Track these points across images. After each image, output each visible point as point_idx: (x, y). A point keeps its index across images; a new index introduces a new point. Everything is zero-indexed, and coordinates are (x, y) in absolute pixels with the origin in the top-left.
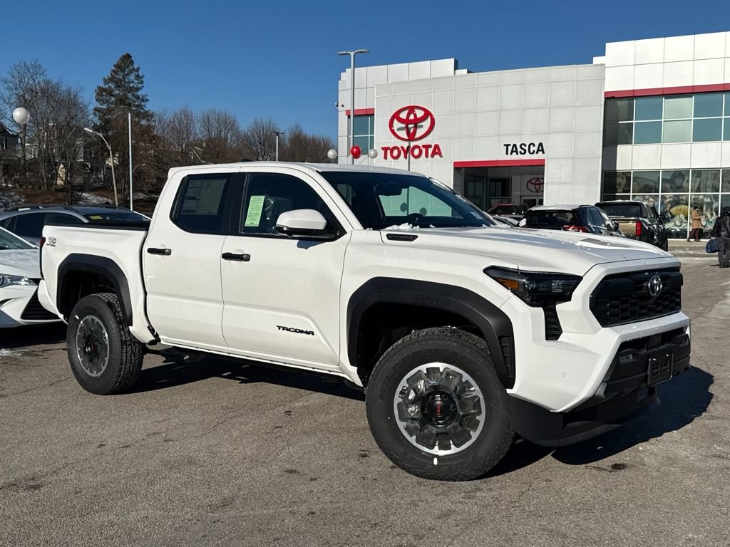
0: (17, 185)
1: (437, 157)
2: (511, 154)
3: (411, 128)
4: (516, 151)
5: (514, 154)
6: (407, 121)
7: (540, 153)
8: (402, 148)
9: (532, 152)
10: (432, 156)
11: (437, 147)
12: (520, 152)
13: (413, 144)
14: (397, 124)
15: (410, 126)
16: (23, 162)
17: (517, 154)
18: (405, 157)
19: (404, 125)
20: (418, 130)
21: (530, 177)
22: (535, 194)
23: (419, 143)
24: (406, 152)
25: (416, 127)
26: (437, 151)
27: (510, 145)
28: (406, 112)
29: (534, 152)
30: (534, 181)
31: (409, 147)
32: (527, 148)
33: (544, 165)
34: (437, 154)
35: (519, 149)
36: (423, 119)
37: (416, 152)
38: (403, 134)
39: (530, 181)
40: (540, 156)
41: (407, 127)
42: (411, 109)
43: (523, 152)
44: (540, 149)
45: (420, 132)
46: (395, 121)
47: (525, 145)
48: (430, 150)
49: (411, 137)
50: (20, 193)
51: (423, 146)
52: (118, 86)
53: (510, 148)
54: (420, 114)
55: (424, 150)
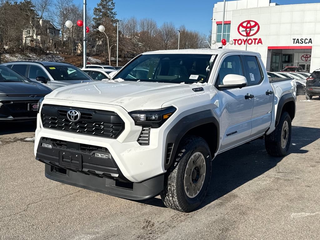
0: (61, 52)
1: (260, 44)
2: (296, 43)
3: (248, 31)
4: (299, 42)
5: (297, 43)
6: (246, 27)
7: (310, 43)
9: (306, 42)
10: (258, 43)
11: (260, 39)
12: (301, 43)
14: (241, 29)
15: (247, 30)
16: (62, 42)
17: (299, 43)
18: (245, 44)
19: (245, 29)
20: (251, 31)
21: (303, 54)
22: (305, 62)
23: (252, 38)
24: (245, 42)
25: (250, 30)
26: (260, 41)
27: (295, 39)
28: (246, 23)
29: (307, 43)
30: (305, 56)
32: (304, 41)
33: (311, 49)
34: (260, 42)
35: (300, 41)
36: (254, 26)
37: (250, 42)
38: (244, 33)
39: (303, 56)
40: (310, 45)
41: (246, 30)
42: (249, 22)
43: (302, 42)
44: (310, 41)
45: (252, 33)
46: (241, 27)
47: (303, 39)
48: (257, 41)
49: (248, 35)
50: (62, 57)
51: (254, 39)
52: (103, 8)
53: (296, 41)
54: (253, 24)
55: (254, 41)
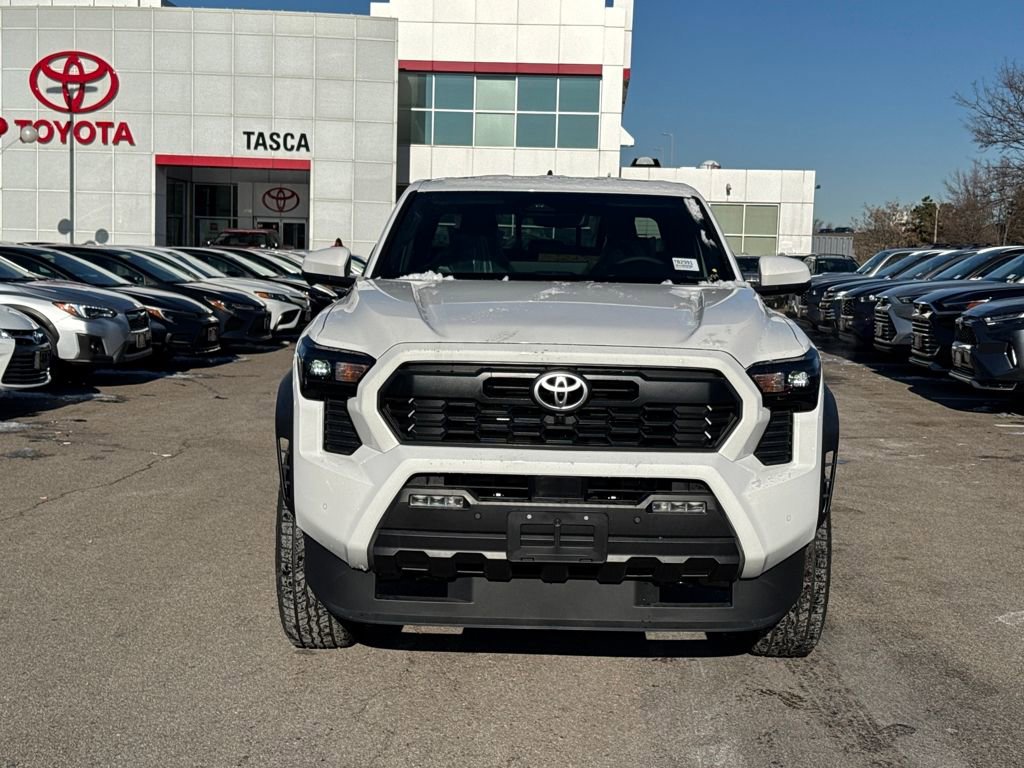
1: (124, 144)
2: (256, 148)
3: (73, 90)
4: (264, 144)
5: (261, 148)
6: (65, 78)
7: (303, 149)
8: (57, 123)
9: (289, 147)
10: (116, 142)
11: (123, 126)
12: (271, 147)
13: (78, 118)
14: (44, 82)
15: (70, 86)
17: (266, 148)
18: (63, 140)
19: (60, 85)
20: (87, 95)
21: (268, 187)
22: (278, 214)
23: (92, 118)
24: (63, 133)
25: (82, 90)
26: (124, 134)
27: (253, 133)
28: (64, 61)
29: (292, 147)
30: (274, 193)
31: (69, 124)
32: (281, 141)
33: (309, 170)
34: (124, 138)
35: (269, 142)
36: (97, 76)
37: (85, 133)
38: (59, 100)
39: (268, 193)
40: (302, 155)
41: (65, 87)
42: (73, 58)
43: (275, 146)
44: (303, 143)
45: (90, 100)
46: (42, 75)
47: (278, 136)
48: (112, 133)
49: (74, 106)
51: (98, 124)
53: (254, 139)
54: (90, 67)
55: (99, 131)
